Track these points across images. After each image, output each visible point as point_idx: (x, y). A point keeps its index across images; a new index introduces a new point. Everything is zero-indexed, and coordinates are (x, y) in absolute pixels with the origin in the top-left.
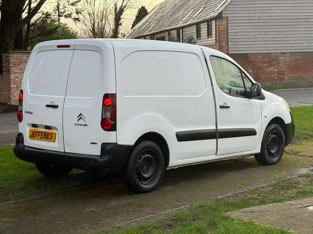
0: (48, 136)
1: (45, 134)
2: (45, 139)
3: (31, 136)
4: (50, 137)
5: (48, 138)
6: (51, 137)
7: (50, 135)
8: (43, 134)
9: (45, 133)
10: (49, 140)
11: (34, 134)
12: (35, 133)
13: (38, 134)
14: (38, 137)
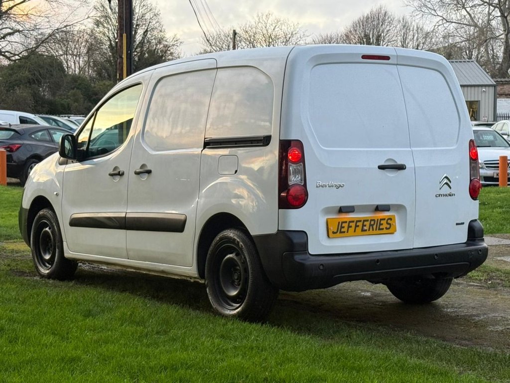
0: (381, 224)
1: (372, 223)
2: (375, 232)
3: (336, 231)
4: (385, 225)
5: (383, 229)
6: (388, 226)
7: (384, 222)
8: (367, 223)
9: (371, 220)
10: (385, 231)
11: (342, 227)
12: (346, 225)
13: (353, 225)
14: (355, 231)
